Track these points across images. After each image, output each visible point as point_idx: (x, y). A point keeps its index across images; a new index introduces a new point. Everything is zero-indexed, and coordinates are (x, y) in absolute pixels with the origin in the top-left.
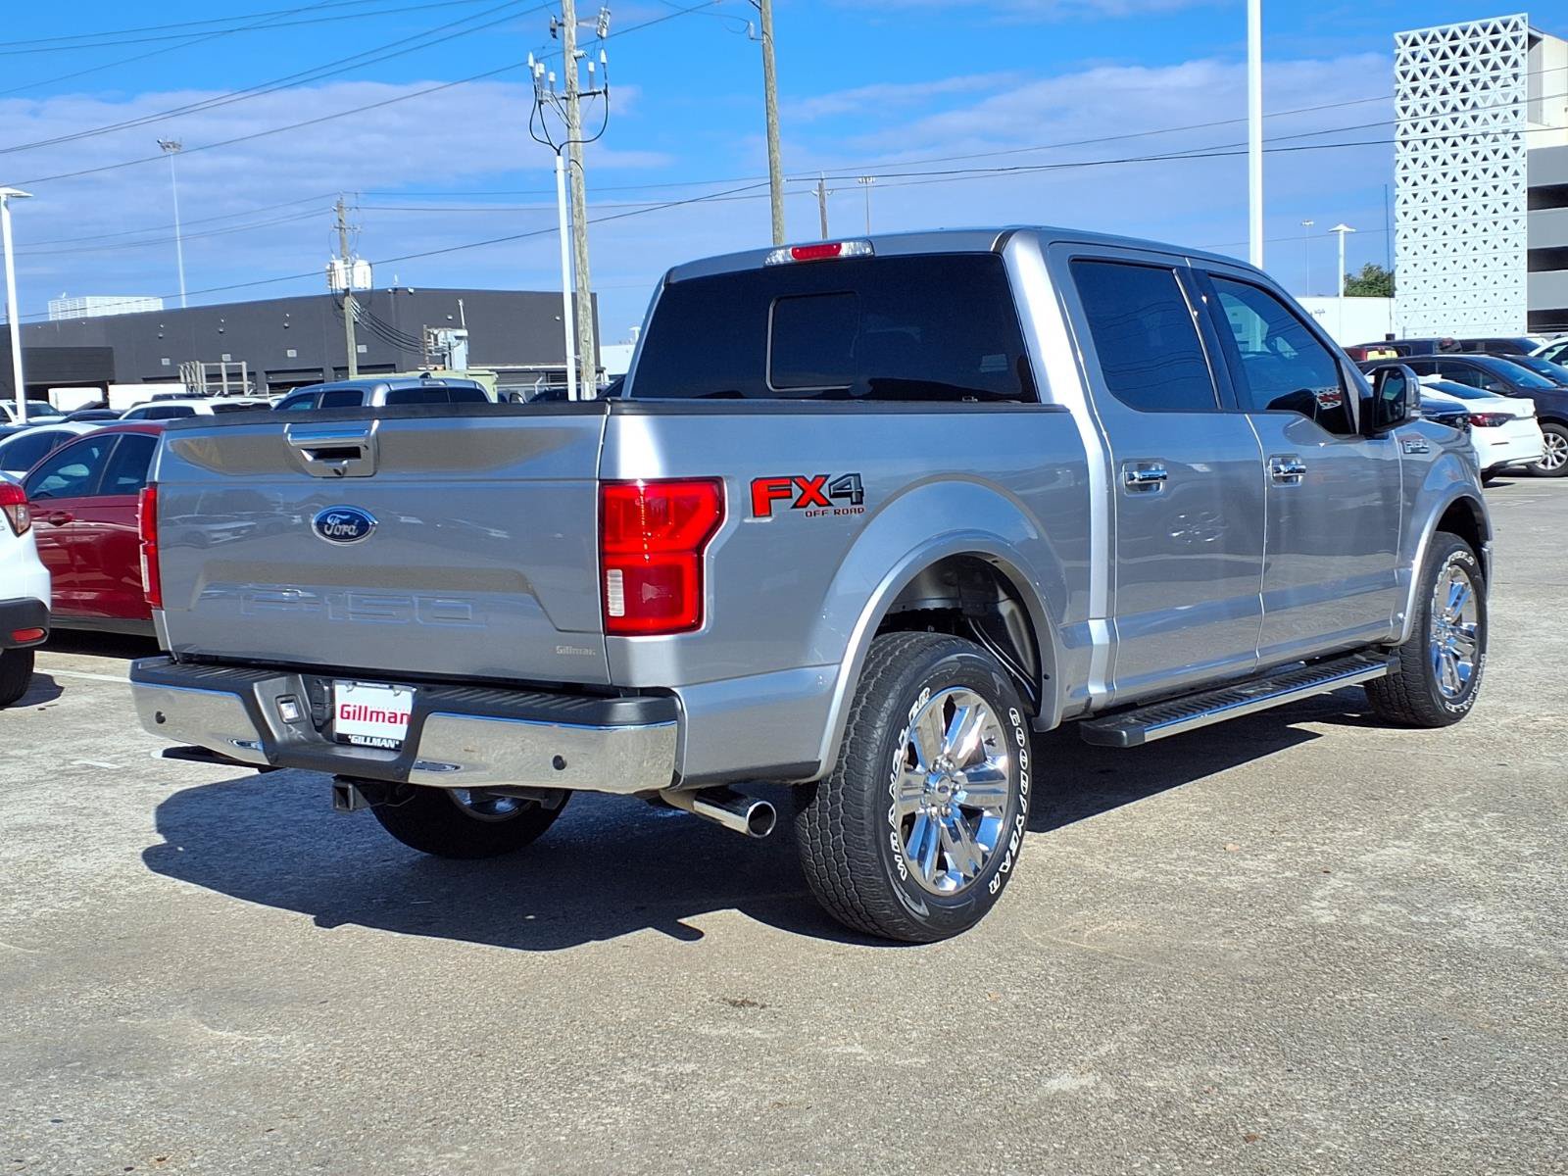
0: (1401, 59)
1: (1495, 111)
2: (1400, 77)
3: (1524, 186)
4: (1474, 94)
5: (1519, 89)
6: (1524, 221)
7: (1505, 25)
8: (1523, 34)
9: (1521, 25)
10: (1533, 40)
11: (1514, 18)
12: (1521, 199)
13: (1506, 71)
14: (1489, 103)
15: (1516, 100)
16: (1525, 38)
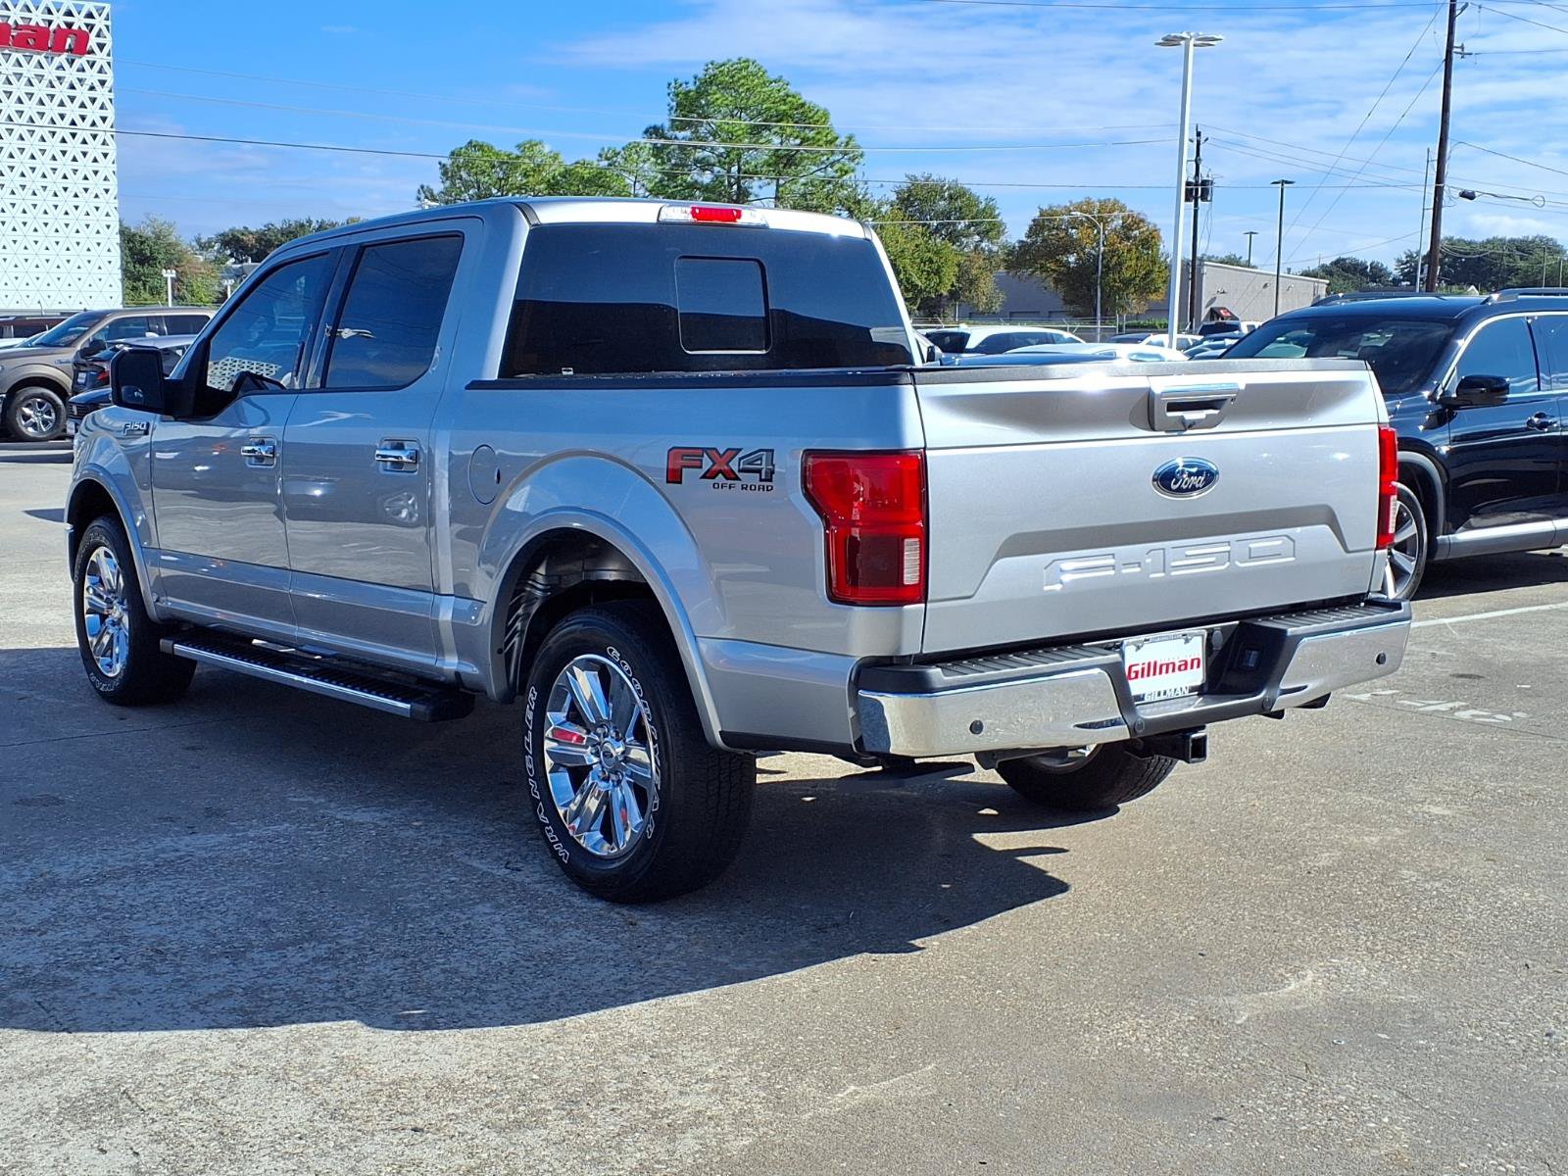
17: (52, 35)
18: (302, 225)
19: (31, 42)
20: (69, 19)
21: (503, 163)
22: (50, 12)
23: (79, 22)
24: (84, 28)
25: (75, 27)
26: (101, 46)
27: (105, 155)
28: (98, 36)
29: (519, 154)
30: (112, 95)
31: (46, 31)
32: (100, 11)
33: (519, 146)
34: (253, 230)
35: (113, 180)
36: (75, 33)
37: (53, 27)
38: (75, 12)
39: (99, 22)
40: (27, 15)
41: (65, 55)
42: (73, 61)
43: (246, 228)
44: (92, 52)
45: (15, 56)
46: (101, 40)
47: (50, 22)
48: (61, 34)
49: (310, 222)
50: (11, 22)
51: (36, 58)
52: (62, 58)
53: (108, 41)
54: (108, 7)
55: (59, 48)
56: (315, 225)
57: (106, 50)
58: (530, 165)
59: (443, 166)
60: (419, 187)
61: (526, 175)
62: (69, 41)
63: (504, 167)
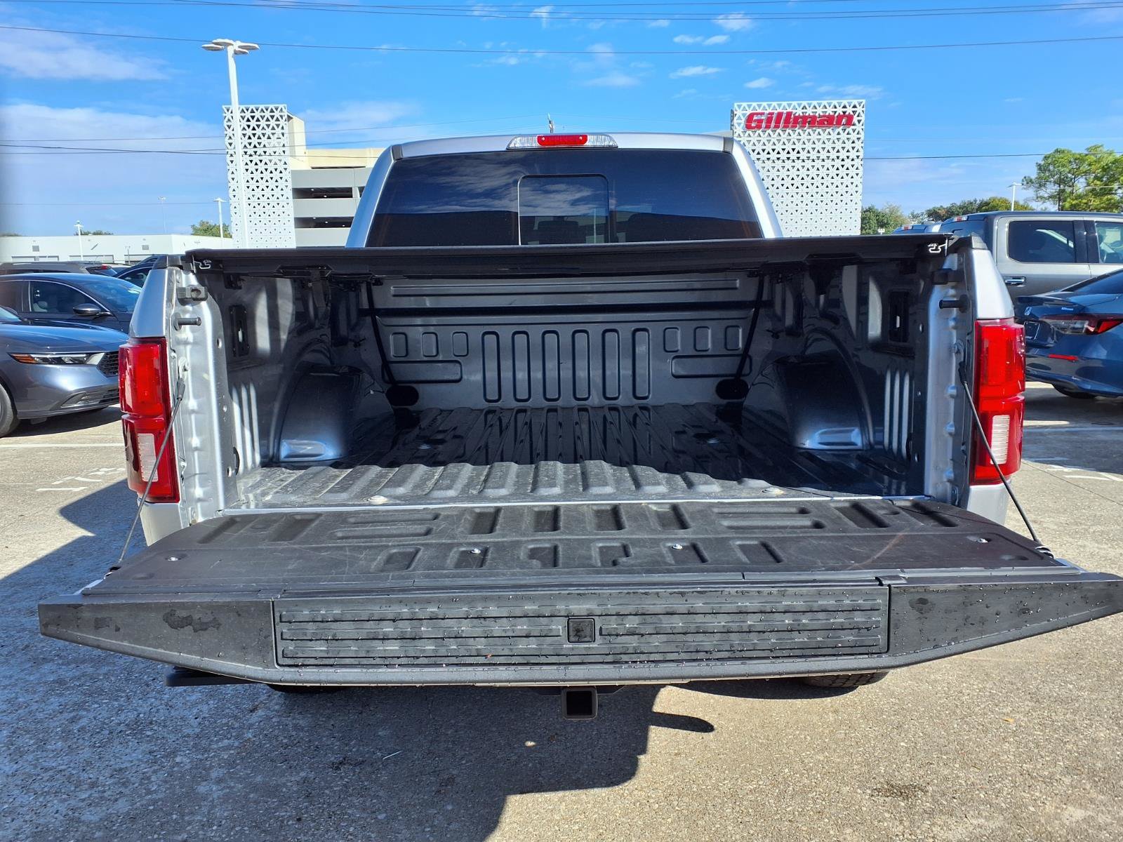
0: (226, 119)
1: (275, 149)
2: (227, 128)
3: (290, 187)
4: (264, 140)
5: (284, 140)
6: (291, 204)
7: (277, 109)
8: (285, 114)
9: (284, 110)
10: (289, 118)
11: (281, 106)
12: (289, 193)
13: (279, 131)
14: (272, 145)
15: (284, 145)
16: (286, 117)
17: (836, 118)
18: (971, 203)
19: (826, 123)
20: (844, 110)
21: (1076, 159)
22: (835, 107)
23: (849, 110)
24: (852, 113)
25: (847, 113)
26: (859, 121)
27: (857, 174)
28: (858, 116)
29: (1087, 153)
30: (863, 145)
31: (833, 117)
32: (860, 104)
33: (1087, 149)
34: (945, 207)
35: (860, 186)
36: (847, 116)
37: (837, 114)
38: (847, 106)
39: (859, 109)
40: (825, 110)
41: (842, 127)
42: (845, 130)
43: (941, 206)
44: (854, 125)
45: (818, 130)
46: (859, 118)
47: (835, 112)
48: (840, 118)
49: (975, 201)
50: (817, 115)
51: (828, 130)
52: (840, 130)
53: (863, 118)
54: (864, 101)
55: (839, 123)
56: (978, 202)
57: (861, 123)
58: (1093, 158)
59: (1040, 165)
60: (1023, 178)
61: (1090, 165)
62: (844, 120)
63: (1077, 161)
